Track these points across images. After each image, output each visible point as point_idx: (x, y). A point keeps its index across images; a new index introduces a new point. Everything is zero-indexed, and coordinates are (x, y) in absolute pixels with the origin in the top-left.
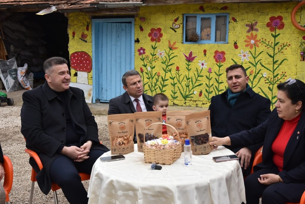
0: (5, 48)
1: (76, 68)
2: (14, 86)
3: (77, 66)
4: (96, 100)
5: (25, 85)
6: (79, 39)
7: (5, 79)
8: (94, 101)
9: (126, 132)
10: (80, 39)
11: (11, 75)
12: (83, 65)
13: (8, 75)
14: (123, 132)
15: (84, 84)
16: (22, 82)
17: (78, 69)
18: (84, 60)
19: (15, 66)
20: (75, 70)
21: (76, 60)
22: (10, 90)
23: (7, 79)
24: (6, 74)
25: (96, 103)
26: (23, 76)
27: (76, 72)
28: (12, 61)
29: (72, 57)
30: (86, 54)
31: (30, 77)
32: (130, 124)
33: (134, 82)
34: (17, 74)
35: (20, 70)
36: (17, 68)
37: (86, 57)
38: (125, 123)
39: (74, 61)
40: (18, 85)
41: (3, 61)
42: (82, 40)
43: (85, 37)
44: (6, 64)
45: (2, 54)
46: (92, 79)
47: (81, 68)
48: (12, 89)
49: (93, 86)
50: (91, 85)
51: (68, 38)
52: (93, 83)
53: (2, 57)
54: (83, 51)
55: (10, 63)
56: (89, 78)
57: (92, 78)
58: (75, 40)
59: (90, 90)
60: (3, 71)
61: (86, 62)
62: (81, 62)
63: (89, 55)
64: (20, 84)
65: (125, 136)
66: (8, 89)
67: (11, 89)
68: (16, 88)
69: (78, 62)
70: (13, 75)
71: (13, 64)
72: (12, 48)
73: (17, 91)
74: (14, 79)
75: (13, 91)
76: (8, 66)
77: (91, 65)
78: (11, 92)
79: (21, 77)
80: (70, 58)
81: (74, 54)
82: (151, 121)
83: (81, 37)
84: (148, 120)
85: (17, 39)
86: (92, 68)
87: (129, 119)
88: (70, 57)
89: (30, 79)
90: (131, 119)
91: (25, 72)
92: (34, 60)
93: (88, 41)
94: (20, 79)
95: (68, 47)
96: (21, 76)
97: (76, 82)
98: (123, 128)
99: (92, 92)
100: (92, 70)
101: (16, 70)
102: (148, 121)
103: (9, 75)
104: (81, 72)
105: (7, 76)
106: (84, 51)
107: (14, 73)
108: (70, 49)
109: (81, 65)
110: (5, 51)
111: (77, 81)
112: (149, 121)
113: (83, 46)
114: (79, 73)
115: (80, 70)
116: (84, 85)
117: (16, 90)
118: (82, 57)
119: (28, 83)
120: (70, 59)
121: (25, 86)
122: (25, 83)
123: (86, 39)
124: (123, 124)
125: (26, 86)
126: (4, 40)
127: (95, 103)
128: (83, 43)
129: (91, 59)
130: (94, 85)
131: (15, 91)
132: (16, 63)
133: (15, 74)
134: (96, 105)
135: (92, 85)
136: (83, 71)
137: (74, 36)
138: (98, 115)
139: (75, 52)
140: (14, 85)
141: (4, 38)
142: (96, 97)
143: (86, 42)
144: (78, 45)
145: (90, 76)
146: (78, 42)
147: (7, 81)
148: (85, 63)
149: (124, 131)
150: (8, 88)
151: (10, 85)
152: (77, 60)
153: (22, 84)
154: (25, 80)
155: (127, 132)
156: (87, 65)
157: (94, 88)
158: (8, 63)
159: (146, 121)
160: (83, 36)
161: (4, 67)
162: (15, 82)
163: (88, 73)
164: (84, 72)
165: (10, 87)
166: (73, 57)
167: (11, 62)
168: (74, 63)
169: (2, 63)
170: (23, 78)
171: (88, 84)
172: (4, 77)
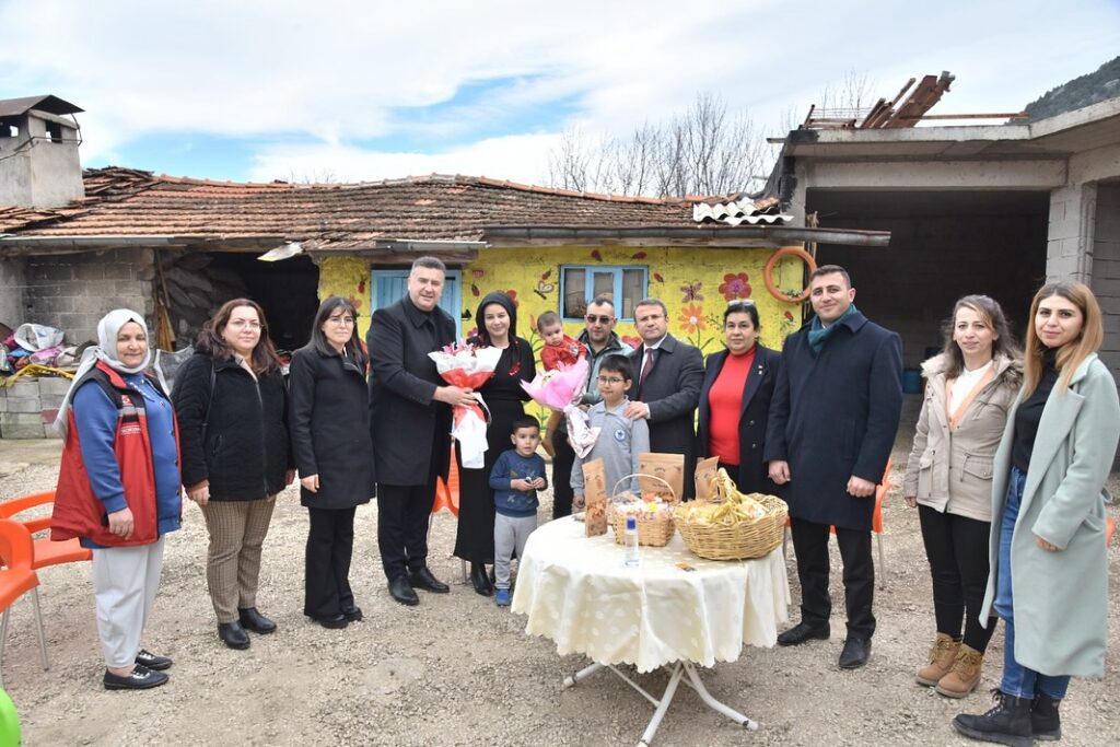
0: (169, 325)
41: (168, 354)
44: (174, 360)
45: (164, 338)
55: (181, 357)
60: (166, 375)
72: (184, 326)
76: (177, 363)
85: (195, 306)
110: (171, 331)
126: (169, 310)
141: (169, 305)
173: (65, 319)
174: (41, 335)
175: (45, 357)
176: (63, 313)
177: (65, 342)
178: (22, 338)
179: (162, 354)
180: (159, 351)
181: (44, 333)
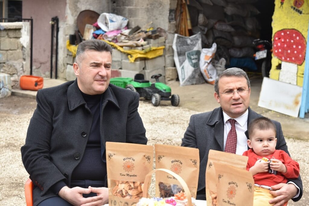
0: (188, 17)
1: (280, 55)
2: (192, 77)
3: (282, 53)
4: (305, 113)
5: (210, 76)
6: (290, 8)
7: (180, 65)
8: (302, 115)
9: (133, 176)
10: (292, 7)
11: (190, 59)
12: (292, 52)
13: (186, 59)
14: (128, 175)
15: (290, 83)
16: (205, 71)
17: (283, 58)
18: (294, 43)
19: (198, 46)
20: (279, 59)
21: (281, 42)
22: (185, 83)
23: (183, 64)
24: (184, 57)
25: (305, 117)
26: (207, 63)
27: (280, 62)
28: (196, 38)
29: (276, 37)
30: (298, 33)
31: (220, 65)
32: (144, 163)
33: (229, 88)
34: (199, 59)
35: (204, 53)
36: (200, 49)
37: (298, 38)
38: (134, 160)
39: (279, 44)
40: (199, 75)
41: (182, 37)
42: (294, 9)
43: (299, 4)
44: (186, 42)
45: (184, 27)
46: (303, 77)
47: (288, 57)
48: (189, 81)
49: (304, 90)
50: (300, 87)
51: (274, 5)
52: (304, 84)
53: (184, 31)
54: (294, 28)
55: (192, 41)
56: (298, 75)
57: (303, 74)
58: (284, 8)
59: (298, 95)
60: (179, 53)
61: (297, 46)
62: (290, 46)
63: (302, 35)
64: (201, 75)
65: (131, 182)
66: (183, 81)
67: (186, 81)
68: (195, 80)
69: (284, 47)
70: (193, 59)
71: (196, 43)
72: (201, 18)
73: (196, 84)
74: (194, 67)
75: (189, 85)
76: (188, 45)
77: (304, 53)
78: (186, 85)
79: (205, 64)
80: (272, 40)
81: (279, 32)
82: (181, 163)
83: (293, 5)
84: (177, 161)
85: (212, 4)
86: (306, 58)
87: (144, 154)
88: (274, 37)
89: (219, 68)
90: (147, 155)
91: (211, 57)
92: (236, 39)
93: (303, 12)
94: (203, 66)
95: (271, 20)
96: (205, 62)
97: (279, 79)
98: (129, 167)
99: (300, 99)
100: (305, 61)
101: (198, 53)
102: (176, 163)
103: (188, 59)
104: (287, 64)
105: (184, 61)
106: (296, 28)
107: (195, 57)
108: (274, 24)
109: (289, 51)
110: (189, 22)
111: (280, 77)
112: (178, 163)
113: (294, 20)
114: (284, 64)
115: (286, 60)
116: (290, 85)
117: (194, 82)
118: (292, 38)
119: (213, 74)
120: (274, 41)
121: (209, 78)
122: (209, 73)
123: (300, 9)
124: (131, 160)
125: (211, 78)
126: (189, 6)
127: (303, 119)
128: (296, 14)
129: (305, 43)
130: (306, 87)
131: (193, 84)
132: (200, 42)
133: (196, 59)
134: (304, 121)
135: (302, 87)
136: (291, 61)
137: (283, 3)
138: (293, 138)
139: (282, 30)
140: (192, 75)
141: (188, 3)
142: (307, 108)
143: (301, 13)
144: (287, 18)
145: (300, 72)
146: (288, 12)
147: (183, 68)
148: (294, 49)
149: (130, 173)
150: (183, 79)
151: (186, 74)
152: (283, 42)
153: (205, 74)
154: (211, 70)
155: (136, 176)
156: (299, 53)
157: (305, 92)
158: (189, 42)
159: (172, 162)
160: (298, 3)
161: (181, 47)
162: (195, 71)
163: (298, 65)
164: (292, 63)
165: (187, 77)
166: (278, 37)
167: (194, 40)
168: (278, 48)
169: (180, 41)
170: (207, 66)
171: (295, 83)
172: (180, 61)
173: (130, 10)
174: (112, 21)
175: (111, 35)
176: (129, 7)
177: (128, 27)
178: (102, 22)
179: (178, 37)
180: (176, 35)
181: (114, 20)
